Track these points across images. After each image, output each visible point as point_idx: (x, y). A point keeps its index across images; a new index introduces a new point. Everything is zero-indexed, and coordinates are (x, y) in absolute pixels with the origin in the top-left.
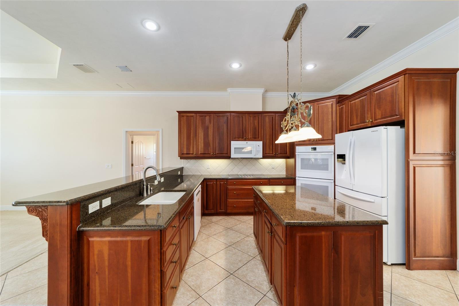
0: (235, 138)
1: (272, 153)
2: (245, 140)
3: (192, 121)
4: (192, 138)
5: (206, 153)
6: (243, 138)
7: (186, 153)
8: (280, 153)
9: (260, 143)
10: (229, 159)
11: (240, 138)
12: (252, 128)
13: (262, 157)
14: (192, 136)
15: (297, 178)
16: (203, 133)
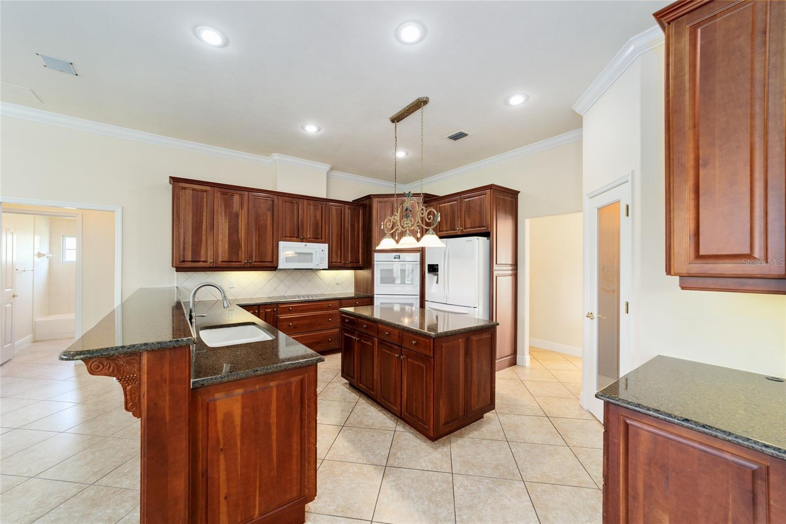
0: (285, 237)
1: (341, 262)
2: (302, 241)
3: (205, 200)
4: (204, 233)
5: (234, 260)
6: (298, 237)
7: (190, 260)
8: (350, 263)
9: (325, 246)
10: (275, 270)
11: (294, 237)
12: (312, 223)
13: (327, 268)
14: (204, 227)
15: (375, 296)
16: (228, 224)
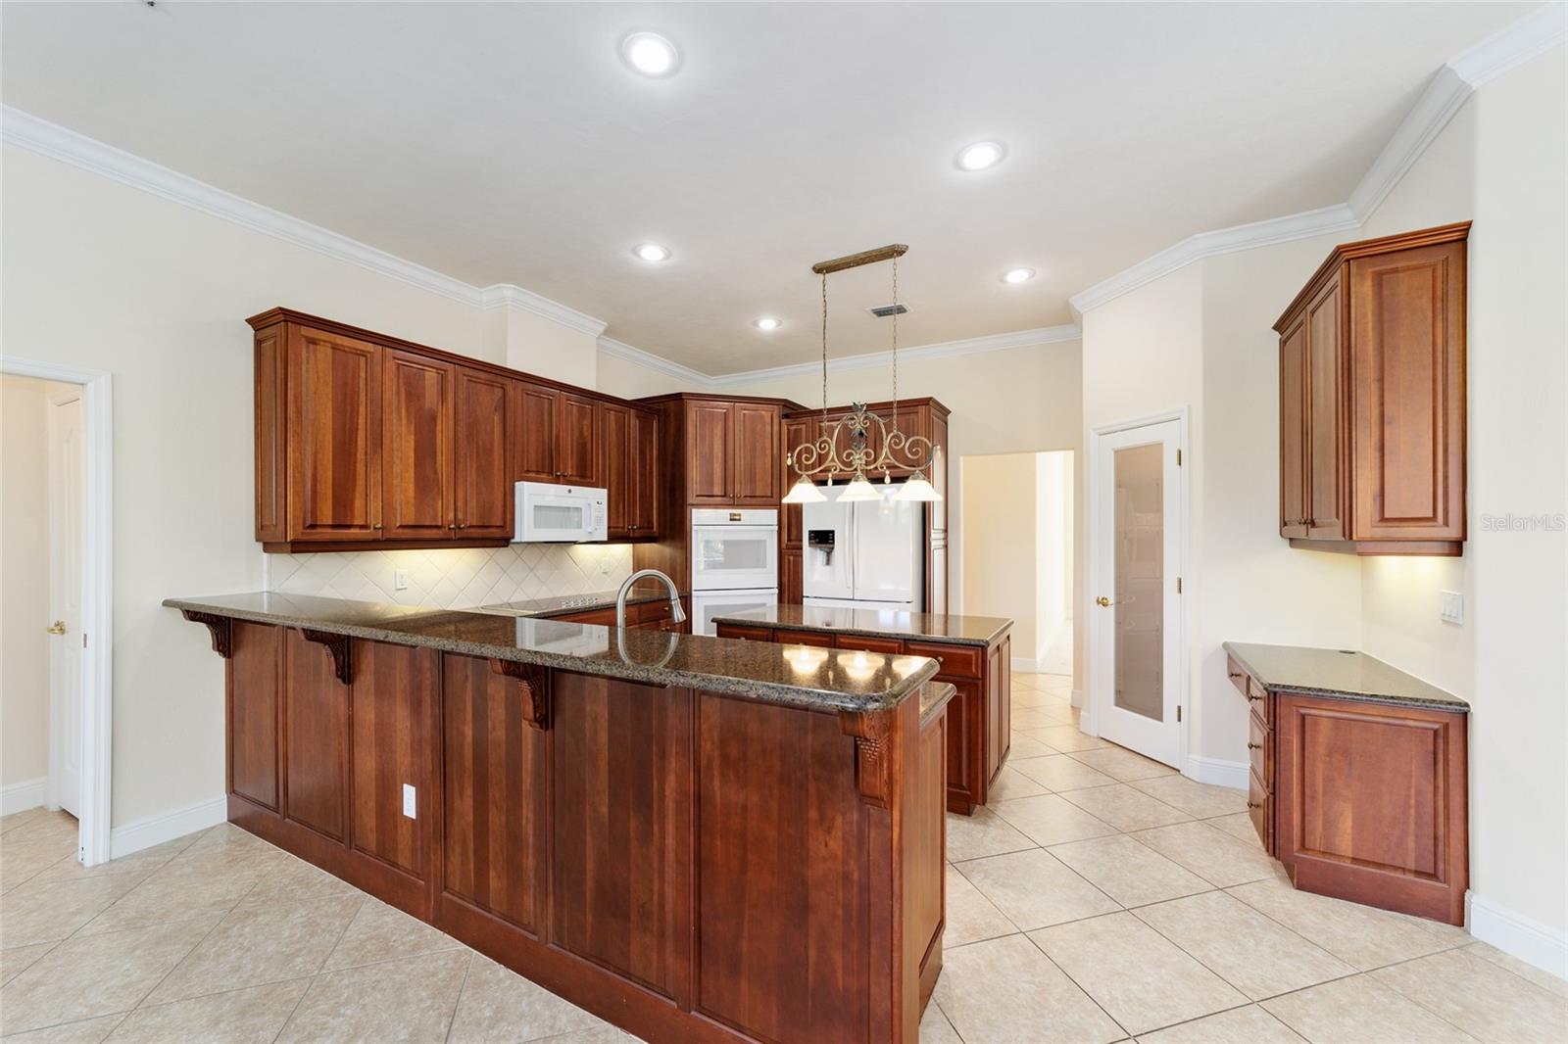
0: (528, 471)
1: (623, 528)
2: (557, 481)
3: (363, 375)
4: (360, 455)
5: (427, 523)
6: (551, 473)
8: (639, 528)
9: (602, 494)
10: (507, 546)
11: (543, 472)
12: (575, 444)
13: (606, 539)
14: (361, 442)
15: (693, 593)
16: (413, 437)
